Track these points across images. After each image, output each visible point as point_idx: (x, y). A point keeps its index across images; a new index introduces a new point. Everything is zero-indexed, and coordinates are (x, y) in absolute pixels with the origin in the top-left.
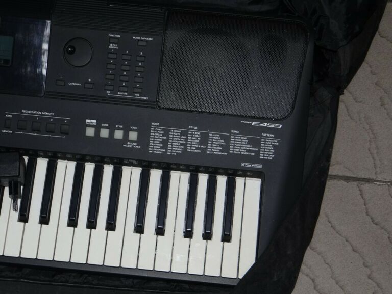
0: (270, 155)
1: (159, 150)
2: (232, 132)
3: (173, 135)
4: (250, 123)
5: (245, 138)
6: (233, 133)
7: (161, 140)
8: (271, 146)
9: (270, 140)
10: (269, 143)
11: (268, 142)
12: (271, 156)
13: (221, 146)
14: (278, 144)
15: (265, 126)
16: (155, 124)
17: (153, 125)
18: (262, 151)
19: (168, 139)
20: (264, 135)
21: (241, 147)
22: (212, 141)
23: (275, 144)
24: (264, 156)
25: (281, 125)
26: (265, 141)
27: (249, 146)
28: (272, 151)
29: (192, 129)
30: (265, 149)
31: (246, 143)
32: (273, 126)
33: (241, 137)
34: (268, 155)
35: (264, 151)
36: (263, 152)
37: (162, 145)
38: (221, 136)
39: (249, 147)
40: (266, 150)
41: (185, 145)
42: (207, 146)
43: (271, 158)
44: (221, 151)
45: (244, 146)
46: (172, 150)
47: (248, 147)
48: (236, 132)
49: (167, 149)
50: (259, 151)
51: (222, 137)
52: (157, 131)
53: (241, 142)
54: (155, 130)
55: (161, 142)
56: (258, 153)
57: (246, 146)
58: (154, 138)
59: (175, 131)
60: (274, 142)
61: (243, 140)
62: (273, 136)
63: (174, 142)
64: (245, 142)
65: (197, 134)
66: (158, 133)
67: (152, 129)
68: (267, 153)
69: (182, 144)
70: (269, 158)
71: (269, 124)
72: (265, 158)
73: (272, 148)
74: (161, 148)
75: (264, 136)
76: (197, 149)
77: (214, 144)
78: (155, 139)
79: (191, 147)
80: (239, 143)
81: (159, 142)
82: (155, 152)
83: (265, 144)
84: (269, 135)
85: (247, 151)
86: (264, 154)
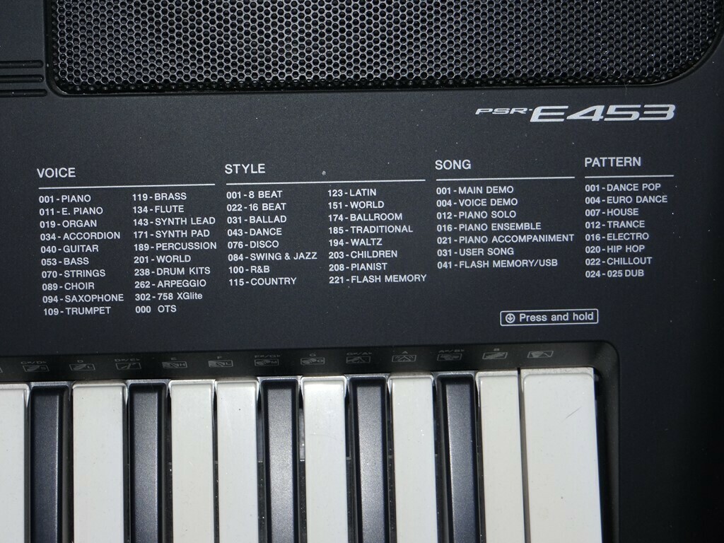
0: (632, 255)
1: (93, 298)
2: (440, 165)
3: (151, 216)
4: (523, 111)
5: (503, 193)
6: (444, 173)
7: (96, 248)
8: (634, 212)
9: (624, 188)
10: (621, 199)
11: (616, 194)
12: (640, 261)
13: (390, 241)
14: (664, 199)
15: (597, 117)
16: (57, 173)
17: (45, 181)
18: (594, 243)
19: (128, 241)
20: (596, 162)
21: (490, 234)
22: (347, 224)
23: (653, 199)
24: (604, 268)
25: (672, 107)
26: (603, 194)
27: (526, 226)
28: (640, 236)
29: (241, 176)
30: (603, 231)
31: (513, 214)
32: (635, 115)
33: (484, 184)
34: (621, 261)
35: (604, 243)
36: (598, 249)
37: (102, 273)
38: (384, 192)
39: (528, 232)
40: (609, 237)
41: (217, 260)
42: (324, 249)
43: (641, 273)
44: (394, 266)
45: (501, 227)
46: (154, 291)
47: (523, 233)
48: (457, 165)
49: (130, 292)
50: (580, 243)
51: (392, 198)
52: (71, 206)
53: (489, 209)
54: (57, 206)
55: (95, 261)
56: (572, 255)
57: (510, 227)
58: (59, 243)
59: (158, 197)
60: (647, 193)
61: (498, 202)
62: (637, 162)
63: (161, 252)
64: (507, 208)
65: (269, 199)
66: (78, 217)
67: (43, 199)
68: (619, 248)
69: (199, 258)
70: (630, 273)
71: (612, 110)
72: (610, 274)
73: (641, 224)
74: (102, 286)
75: (597, 170)
76: (278, 269)
77: (359, 236)
78: (68, 249)
79: (247, 264)
80: (479, 215)
81: (86, 261)
82: (76, 311)
83: (604, 206)
84: (618, 161)
85: (522, 251)
86: (603, 256)
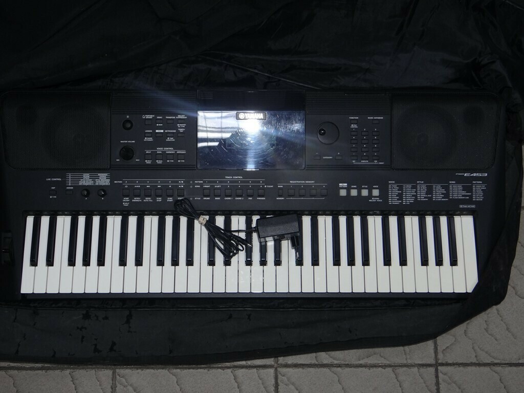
2: (450, 182)
3: (406, 189)
4: (463, 174)
5: (460, 187)
6: (451, 184)
7: (397, 194)
8: (481, 190)
9: (479, 186)
10: (479, 188)
12: (482, 198)
13: (442, 194)
15: (475, 175)
16: (392, 182)
17: (390, 183)
18: (474, 195)
19: (402, 193)
20: (474, 182)
21: (458, 193)
22: (436, 191)
23: (484, 188)
25: (486, 174)
26: (476, 187)
28: (482, 194)
29: (420, 183)
30: (476, 193)
32: (481, 175)
33: (457, 185)
34: (479, 198)
35: (476, 195)
37: (398, 198)
38: (441, 186)
39: (464, 193)
41: (416, 196)
42: (433, 195)
43: (482, 200)
44: (443, 198)
46: (406, 200)
48: (453, 182)
49: (402, 201)
50: (472, 195)
51: (443, 187)
52: (394, 187)
53: (458, 189)
54: (392, 187)
55: (397, 196)
56: (471, 197)
57: (461, 192)
59: (407, 186)
62: (481, 182)
63: (407, 195)
64: (461, 189)
65: (424, 187)
66: (395, 189)
67: (389, 186)
68: (478, 196)
69: (413, 196)
70: (480, 200)
71: (477, 174)
72: (477, 200)
73: (482, 192)
74: (398, 200)
75: (475, 184)
76: (425, 198)
77: (438, 193)
78: (393, 194)
79: (420, 197)
80: (456, 190)
82: (394, 203)
83: (476, 189)
84: (478, 182)
85: (463, 196)
86: (476, 197)
